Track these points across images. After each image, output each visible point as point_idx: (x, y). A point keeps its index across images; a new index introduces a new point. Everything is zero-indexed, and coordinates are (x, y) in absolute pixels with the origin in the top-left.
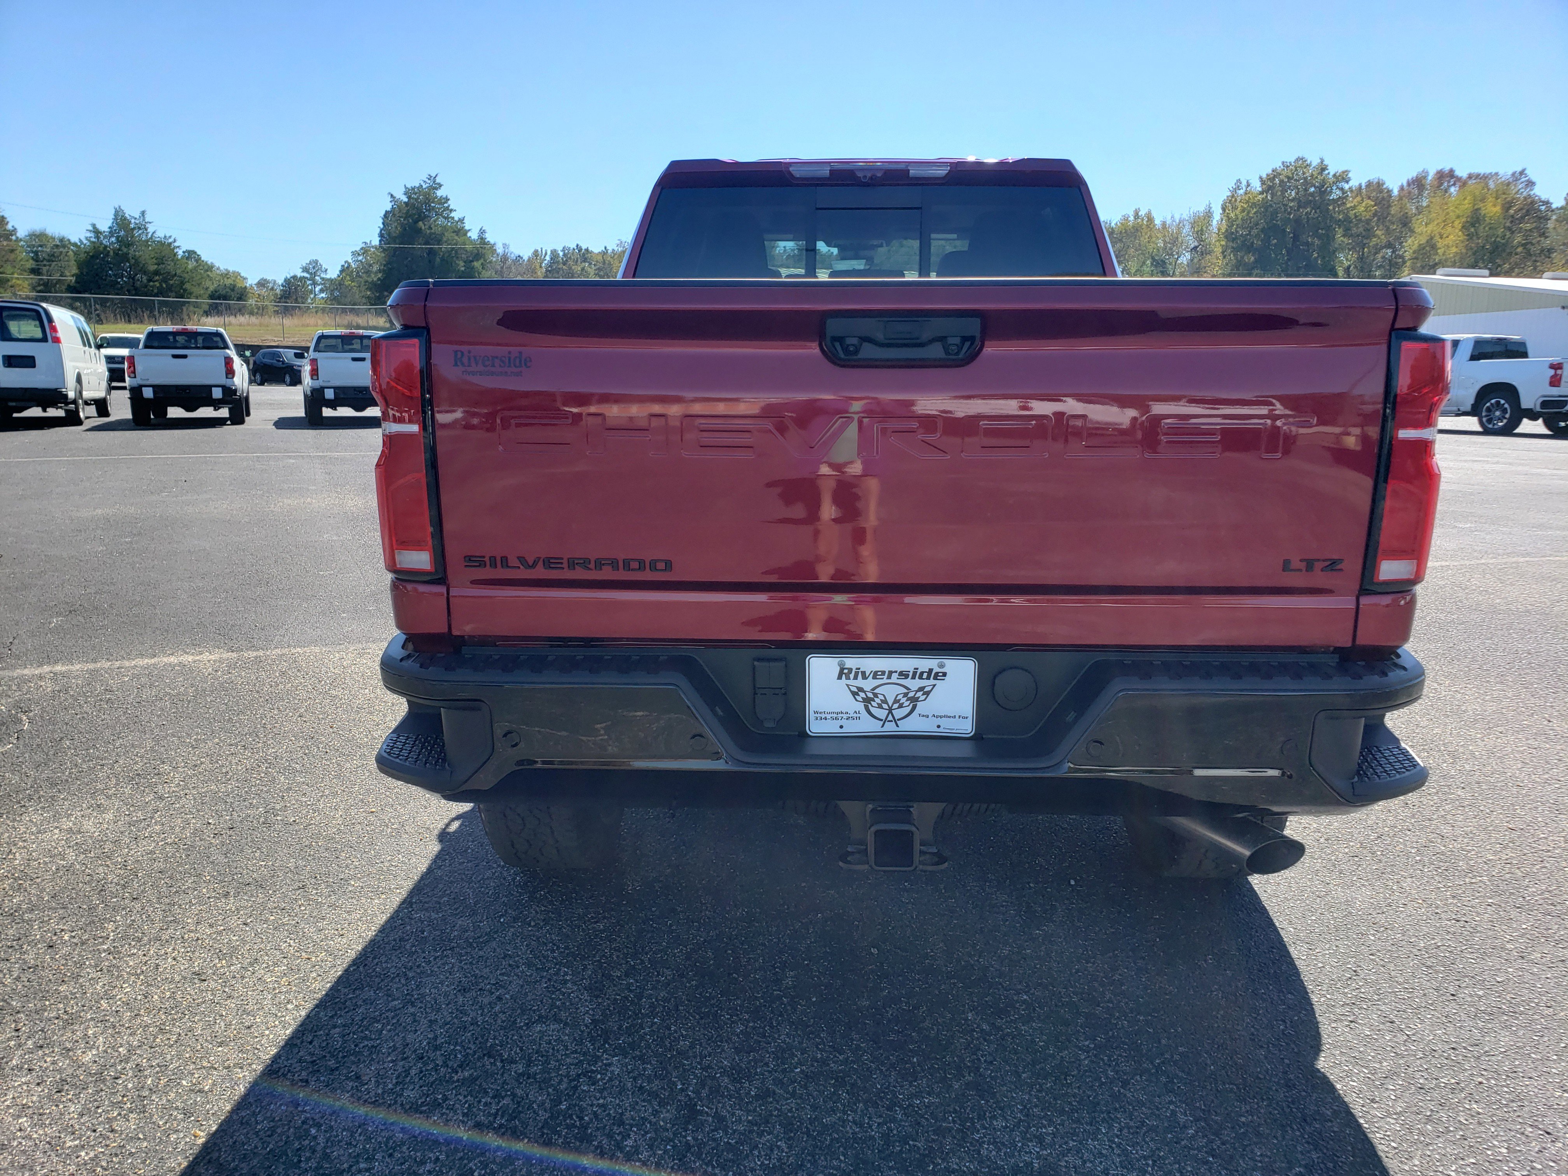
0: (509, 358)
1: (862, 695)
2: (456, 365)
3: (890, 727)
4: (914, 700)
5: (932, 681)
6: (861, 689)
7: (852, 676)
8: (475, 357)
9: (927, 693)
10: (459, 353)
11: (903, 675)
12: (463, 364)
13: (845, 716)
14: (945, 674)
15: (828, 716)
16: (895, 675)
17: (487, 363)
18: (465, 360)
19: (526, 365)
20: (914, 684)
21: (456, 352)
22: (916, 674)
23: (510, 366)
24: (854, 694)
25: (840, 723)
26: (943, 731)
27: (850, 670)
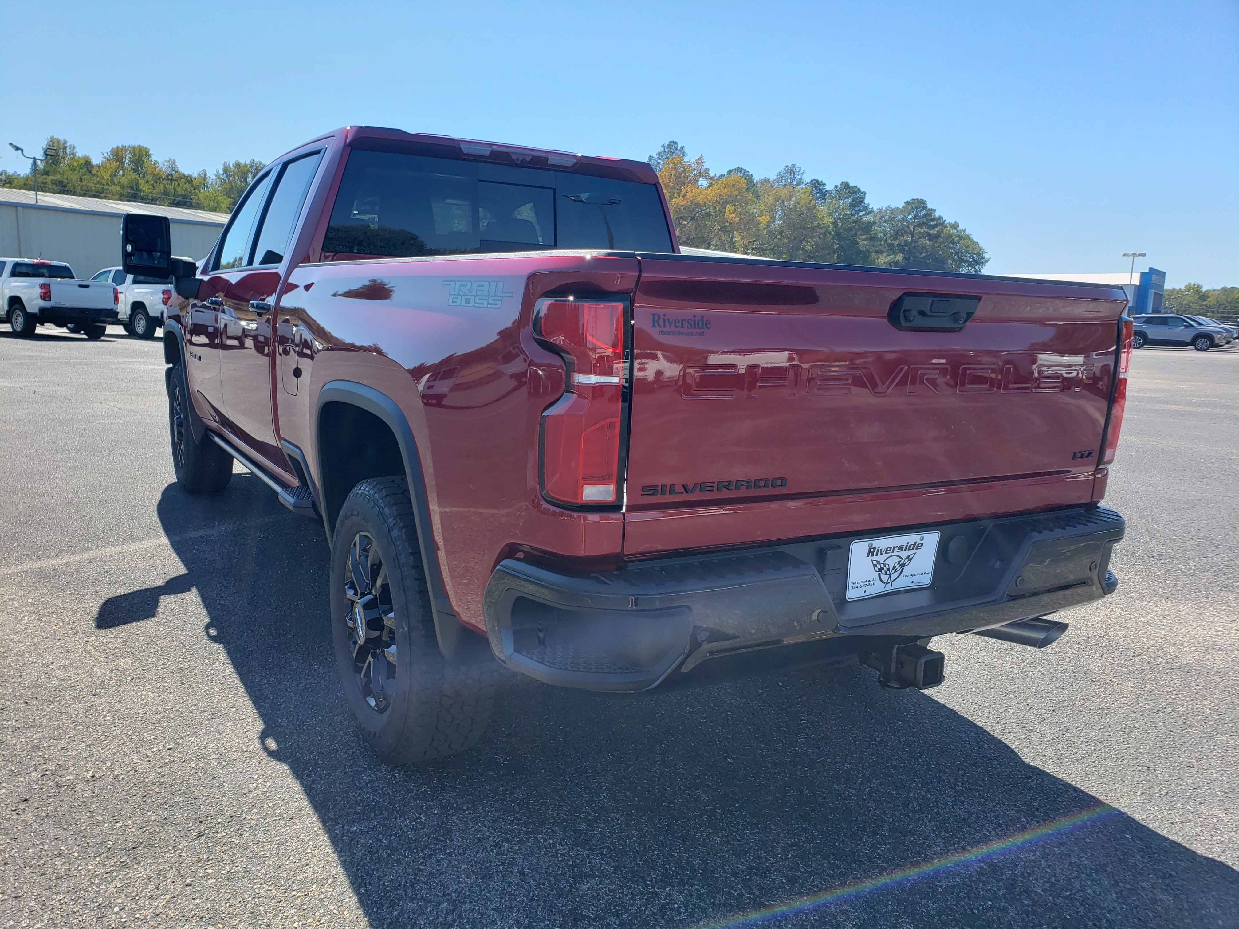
0: (695, 321)
1: (879, 566)
2: (654, 326)
3: (889, 587)
4: (903, 565)
5: (915, 551)
6: (878, 562)
7: (875, 553)
8: (669, 320)
9: (910, 560)
10: (656, 316)
11: (901, 548)
12: (659, 326)
13: (867, 583)
14: (922, 544)
15: (859, 585)
16: (896, 549)
17: (678, 325)
18: (661, 322)
19: (706, 326)
20: (904, 554)
21: (654, 315)
22: (908, 547)
23: (695, 328)
24: (875, 566)
25: (864, 589)
26: (915, 585)
27: (875, 549)
